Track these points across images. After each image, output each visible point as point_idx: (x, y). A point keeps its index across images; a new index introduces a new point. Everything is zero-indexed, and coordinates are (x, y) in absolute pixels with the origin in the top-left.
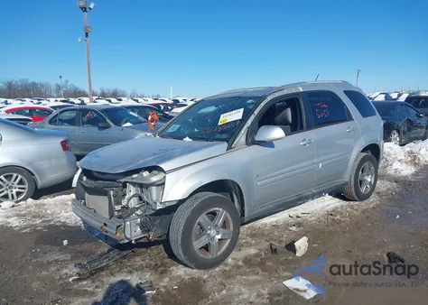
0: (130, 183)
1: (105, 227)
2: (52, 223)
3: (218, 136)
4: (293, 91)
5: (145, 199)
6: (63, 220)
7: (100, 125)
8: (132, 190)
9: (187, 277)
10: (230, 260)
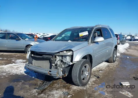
0: (58, 55)
1: (50, 72)
2: (11, 74)
3: (81, 40)
4: (99, 27)
5: (64, 61)
6: (15, 73)
7: (17, 39)
8: (58, 58)
9: (79, 89)
10: (89, 83)
